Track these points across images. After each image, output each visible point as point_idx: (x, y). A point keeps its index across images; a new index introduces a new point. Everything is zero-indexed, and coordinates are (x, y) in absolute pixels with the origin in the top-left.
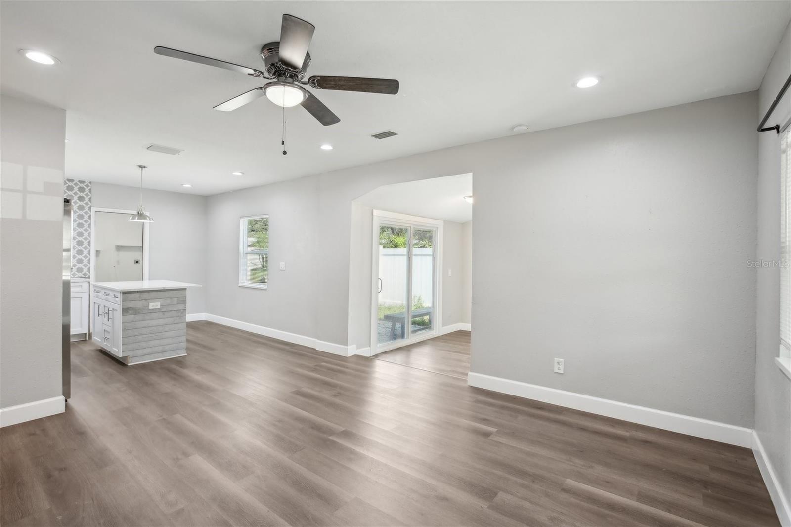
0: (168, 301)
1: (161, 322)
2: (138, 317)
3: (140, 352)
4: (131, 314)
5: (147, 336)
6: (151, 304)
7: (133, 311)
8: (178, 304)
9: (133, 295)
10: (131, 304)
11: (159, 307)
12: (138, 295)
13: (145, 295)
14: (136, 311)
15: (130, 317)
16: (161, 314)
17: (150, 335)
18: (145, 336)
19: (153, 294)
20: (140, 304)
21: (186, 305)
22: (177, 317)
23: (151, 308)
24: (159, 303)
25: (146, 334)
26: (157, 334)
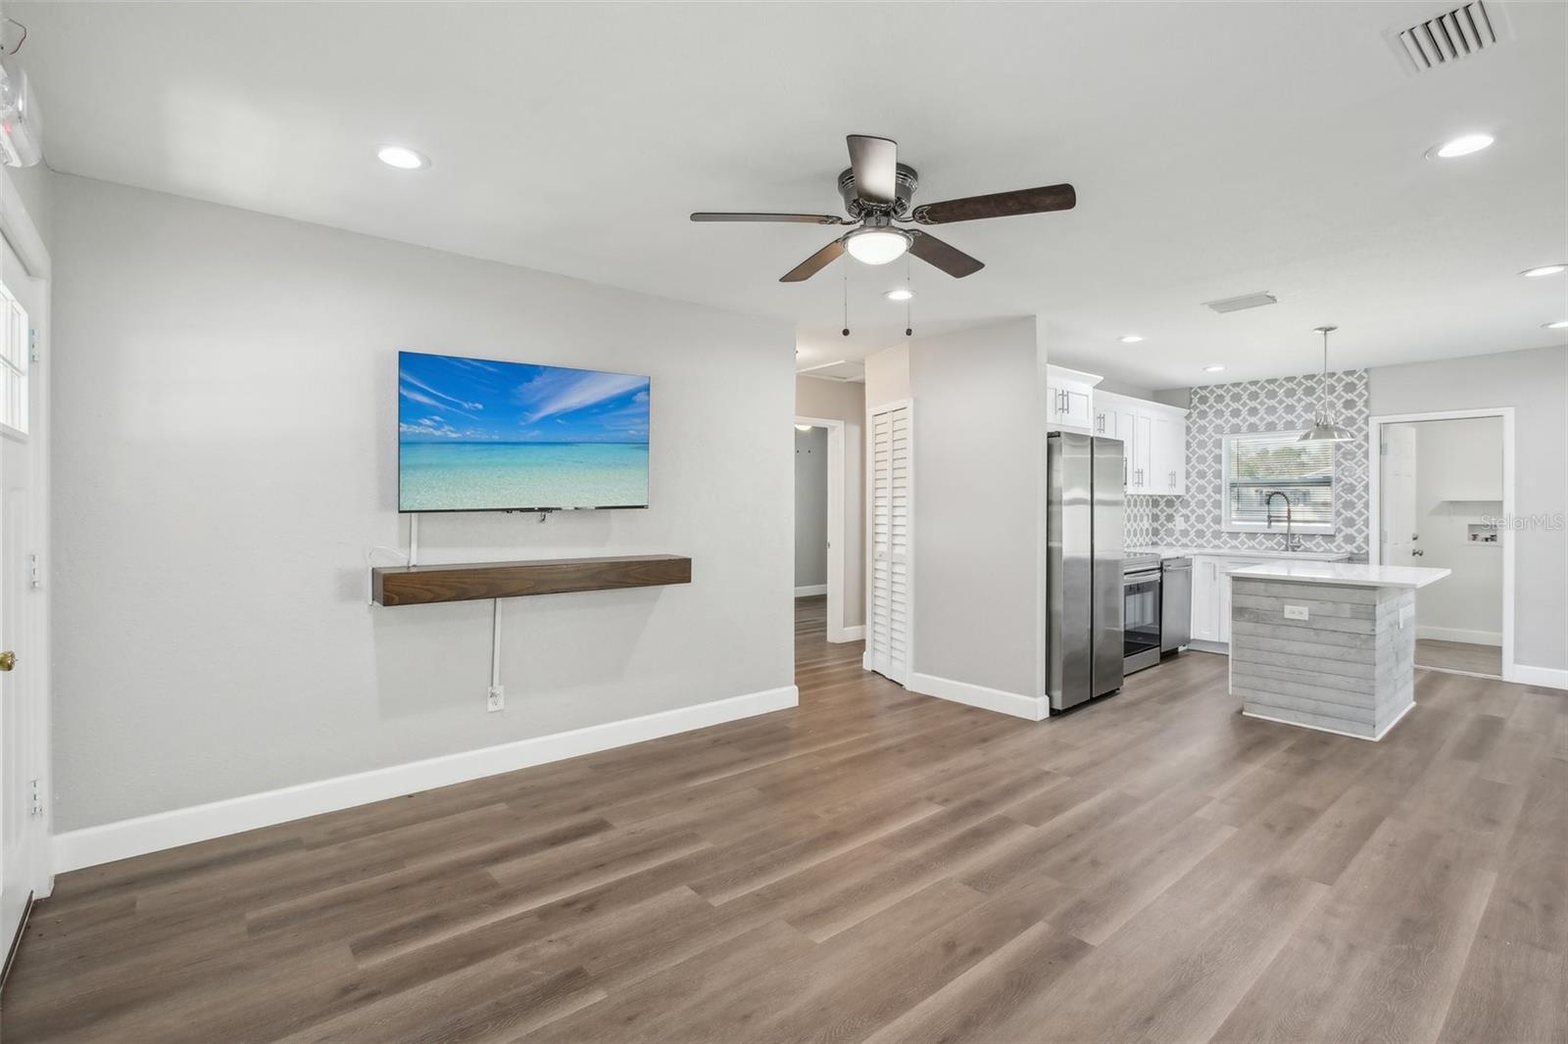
0: (1328, 608)
1: (1311, 649)
2: (1262, 629)
3: (1265, 697)
4: (1249, 621)
5: (1279, 669)
6: (1287, 608)
7: (1252, 616)
8: (1352, 618)
9: (1252, 585)
10: (1249, 602)
11: (1306, 617)
12: (1262, 586)
13: (1277, 589)
14: (1258, 617)
15: (1247, 626)
16: (1312, 633)
17: (1287, 671)
18: (1275, 668)
19: (1292, 590)
20: (1266, 604)
21: (1374, 625)
22: (1351, 648)
23: (1287, 615)
24: (1306, 609)
25: (1278, 666)
26: (1301, 672)
